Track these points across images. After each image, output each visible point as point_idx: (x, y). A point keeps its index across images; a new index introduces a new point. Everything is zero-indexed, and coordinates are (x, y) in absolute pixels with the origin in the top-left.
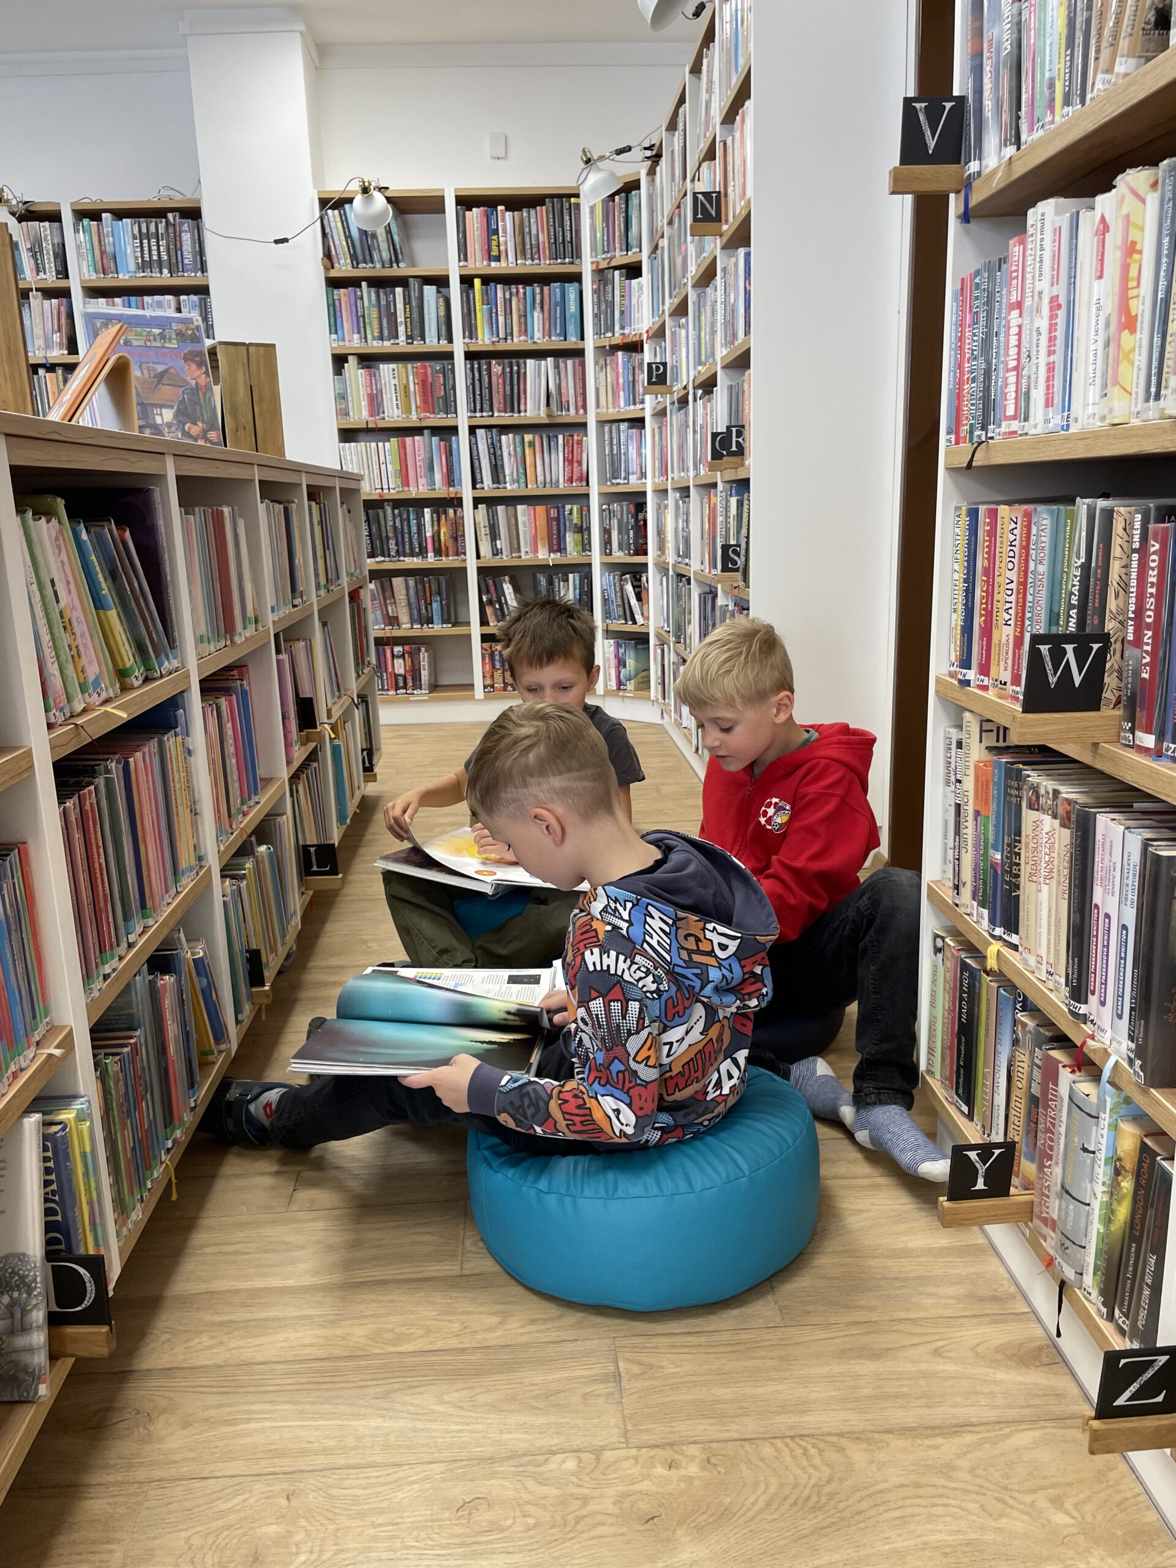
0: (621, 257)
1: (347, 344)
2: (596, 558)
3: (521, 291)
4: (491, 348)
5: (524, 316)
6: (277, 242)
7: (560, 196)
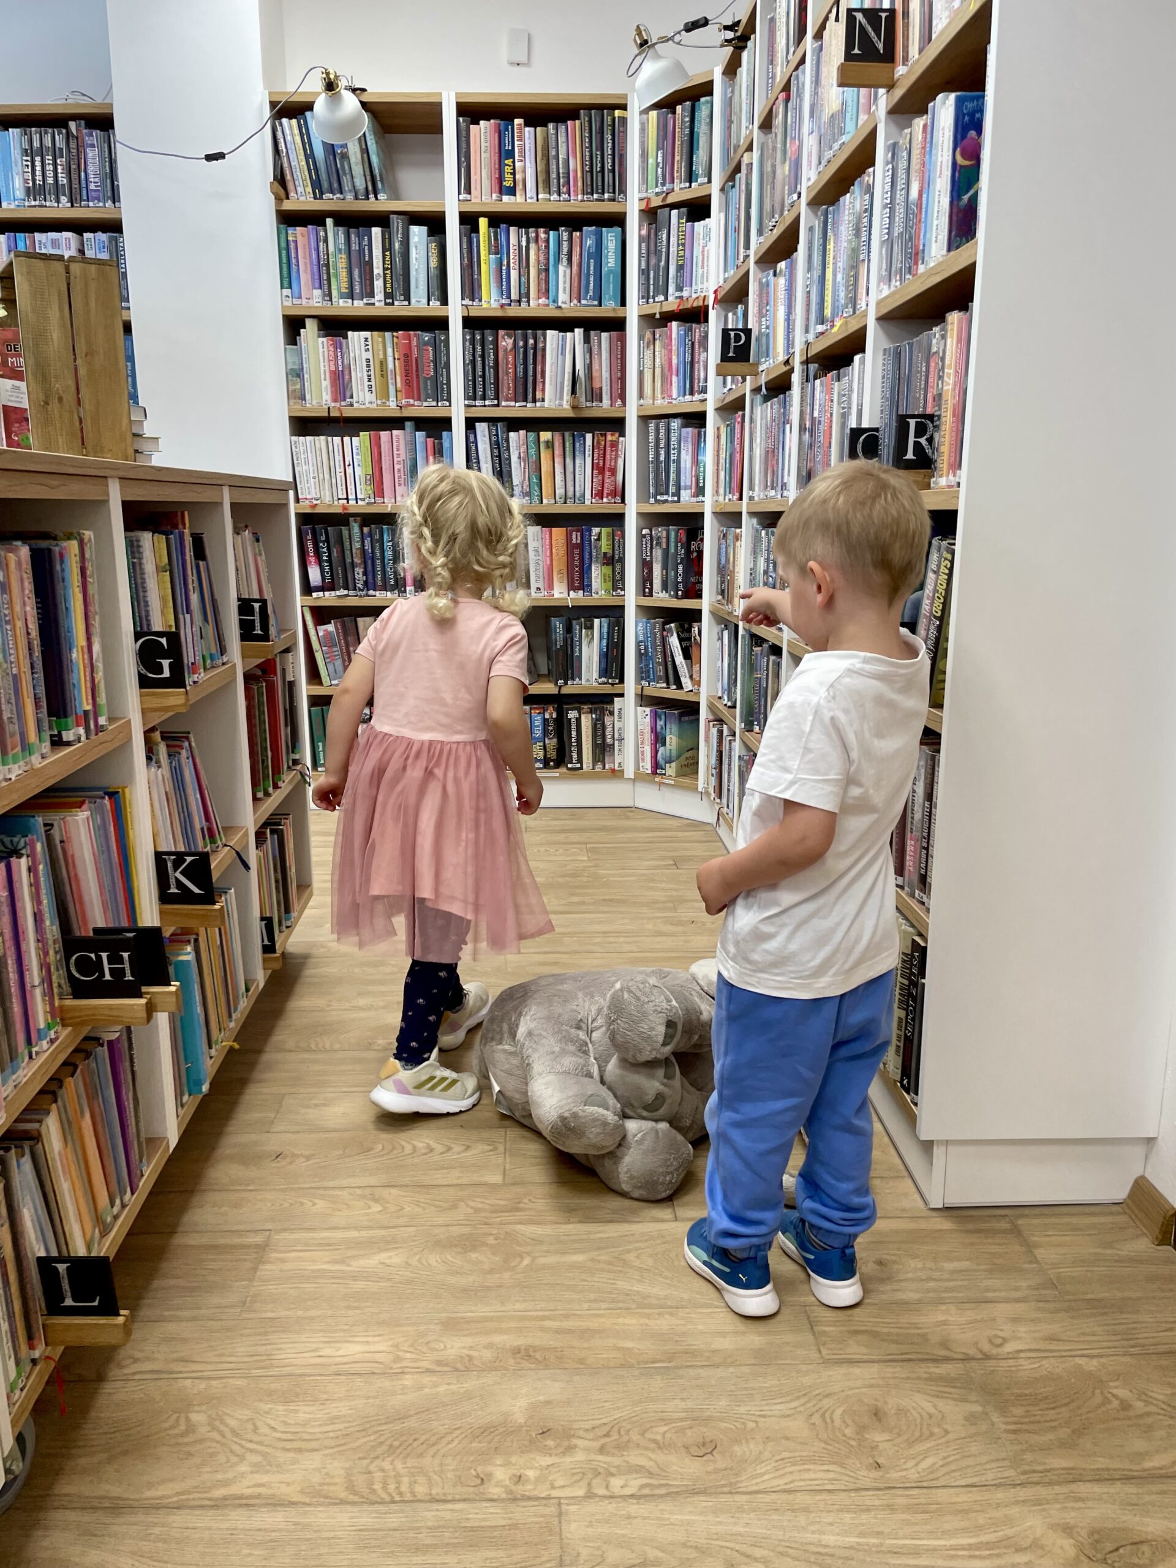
0: (681, 192)
1: (304, 301)
2: (631, 599)
3: (542, 236)
4: (499, 314)
5: (545, 271)
6: (209, 158)
7: (601, 107)
